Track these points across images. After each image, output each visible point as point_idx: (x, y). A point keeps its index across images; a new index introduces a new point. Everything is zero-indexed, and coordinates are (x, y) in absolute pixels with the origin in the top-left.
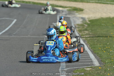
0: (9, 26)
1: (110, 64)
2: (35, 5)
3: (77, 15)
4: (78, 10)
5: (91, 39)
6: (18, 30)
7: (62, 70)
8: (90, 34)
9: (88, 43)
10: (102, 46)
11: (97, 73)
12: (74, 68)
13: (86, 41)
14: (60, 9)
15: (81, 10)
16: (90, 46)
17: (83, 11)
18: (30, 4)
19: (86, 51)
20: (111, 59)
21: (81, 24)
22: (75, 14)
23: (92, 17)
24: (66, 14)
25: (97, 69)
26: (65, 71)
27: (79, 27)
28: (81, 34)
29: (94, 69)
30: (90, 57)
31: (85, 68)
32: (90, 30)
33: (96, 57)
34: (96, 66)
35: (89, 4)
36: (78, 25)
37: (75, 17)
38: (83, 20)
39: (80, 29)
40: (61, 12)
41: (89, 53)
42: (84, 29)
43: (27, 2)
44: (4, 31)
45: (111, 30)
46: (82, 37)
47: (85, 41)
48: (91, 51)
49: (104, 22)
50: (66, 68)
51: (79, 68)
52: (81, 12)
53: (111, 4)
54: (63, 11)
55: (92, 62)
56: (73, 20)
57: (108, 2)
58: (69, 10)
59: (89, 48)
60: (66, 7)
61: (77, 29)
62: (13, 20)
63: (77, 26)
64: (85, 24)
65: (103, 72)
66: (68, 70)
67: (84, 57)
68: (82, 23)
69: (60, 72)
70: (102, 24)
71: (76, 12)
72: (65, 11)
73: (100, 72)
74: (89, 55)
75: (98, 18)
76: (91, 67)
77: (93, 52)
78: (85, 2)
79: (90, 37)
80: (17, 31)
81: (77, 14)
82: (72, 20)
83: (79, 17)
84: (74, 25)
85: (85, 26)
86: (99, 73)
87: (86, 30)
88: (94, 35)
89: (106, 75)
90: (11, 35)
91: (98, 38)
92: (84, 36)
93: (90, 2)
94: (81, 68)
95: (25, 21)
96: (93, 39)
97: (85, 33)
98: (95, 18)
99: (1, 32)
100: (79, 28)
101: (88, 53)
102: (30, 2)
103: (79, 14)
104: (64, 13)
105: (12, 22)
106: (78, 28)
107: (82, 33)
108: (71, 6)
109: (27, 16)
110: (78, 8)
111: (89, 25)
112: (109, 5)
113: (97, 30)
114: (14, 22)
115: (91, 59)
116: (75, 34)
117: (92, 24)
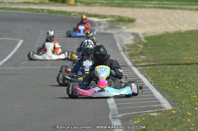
1: (189, 105)
2: (53, 14)
3: (124, 29)
4: (126, 21)
5: (152, 69)
7: (114, 116)
8: (150, 60)
9: (148, 74)
10: (171, 78)
11: (171, 119)
12: (133, 113)
13: (145, 71)
14: (95, 20)
15: (131, 21)
16: (153, 79)
17: (135, 23)
18: (44, 14)
19: (147, 88)
20: (190, 99)
21: (132, 44)
22: (120, 28)
23: (149, 32)
24: (105, 27)
25: (169, 113)
26: (118, 118)
27: (130, 49)
28: (133, 60)
29: (164, 113)
30: (154, 96)
31: (150, 112)
32: (149, 54)
33: (164, 96)
34: (166, 109)
35: (143, 10)
36: (127, 45)
37: (122, 32)
38: (136, 37)
39: (130, 52)
40: (97, 25)
41: (151, 90)
43: (37, 11)
44: (5, 60)
45: (183, 53)
46: (137, 65)
47: (143, 72)
48: (154, 87)
49: (171, 39)
50: (119, 113)
51: (140, 114)
52: (130, 25)
53: (181, 9)
54: (100, 24)
55: (159, 103)
56: (118, 37)
57: (176, 6)
58: (111, 21)
59: (151, 83)
60: (105, 17)
61: (126, 52)
62: (19, 41)
63: (126, 48)
64: (140, 43)
65: (180, 118)
66: (123, 116)
68: (134, 42)
69: (112, 120)
70: (168, 44)
71: (123, 25)
72: (104, 22)
73: (176, 118)
74: (152, 93)
75: (160, 33)
76: (158, 112)
77: (158, 89)
78: (137, 7)
79: (149, 65)
81: (124, 27)
82: (116, 37)
83: (128, 33)
84: (121, 45)
85: (139, 47)
86: (173, 118)
87: (142, 53)
88: (156, 62)
89: (184, 122)
90: (19, 66)
91: (164, 66)
92: (141, 65)
93: (145, 7)
94: (143, 113)
95: (38, 41)
96: (155, 67)
97: (142, 59)
98: (154, 33)
102: (43, 10)
103: (128, 27)
104: (102, 27)
105: (16, 45)
106: (127, 51)
107: (136, 59)
108: (113, 14)
109: (41, 34)
110: (126, 17)
111: (145, 45)
112: (178, 11)
113: (161, 53)
114: (19, 45)
115: (157, 99)
116: (125, 61)
117: (151, 44)
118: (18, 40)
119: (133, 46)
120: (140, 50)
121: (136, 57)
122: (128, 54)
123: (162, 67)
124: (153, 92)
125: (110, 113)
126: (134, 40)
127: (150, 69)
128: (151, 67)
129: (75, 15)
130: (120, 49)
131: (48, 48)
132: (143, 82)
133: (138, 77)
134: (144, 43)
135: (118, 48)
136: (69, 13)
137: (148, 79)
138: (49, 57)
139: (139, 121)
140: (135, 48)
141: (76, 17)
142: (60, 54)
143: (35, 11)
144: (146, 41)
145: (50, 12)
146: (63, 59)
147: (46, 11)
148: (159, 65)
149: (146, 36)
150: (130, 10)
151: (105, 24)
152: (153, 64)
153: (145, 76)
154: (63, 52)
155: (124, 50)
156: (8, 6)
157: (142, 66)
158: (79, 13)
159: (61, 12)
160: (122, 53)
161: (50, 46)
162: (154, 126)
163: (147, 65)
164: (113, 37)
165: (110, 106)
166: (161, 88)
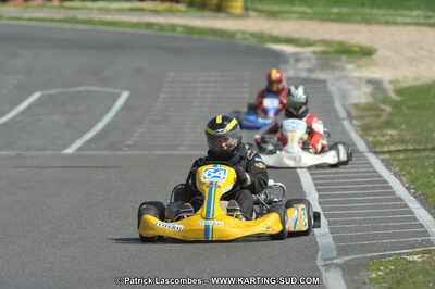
0: (103, 115)
2: (195, 36)
3: (351, 71)
4: (356, 53)
5: (411, 158)
6: (140, 130)
7: (328, 262)
8: (408, 138)
9: (401, 170)
12: (368, 255)
13: (396, 163)
14: (288, 49)
15: (366, 53)
16: (413, 180)
17: (374, 57)
18: (175, 34)
19: (401, 199)
21: (366, 104)
22: (342, 69)
23: (405, 77)
24: (310, 67)
26: (336, 265)
27: (363, 114)
28: (371, 139)
30: (415, 219)
31: (407, 254)
32: (404, 127)
35: (393, 29)
36: (357, 106)
37: (345, 77)
38: (376, 89)
39: (366, 121)
40: (292, 60)
41: (409, 205)
42: (383, 119)
43: (162, 27)
44: (89, 136)
46: (378, 150)
47: (392, 165)
48: (416, 197)
50: (339, 255)
51: (384, 256)
52: (364, 61)
54: (298, 58)
55: (426, 233)
56: (338, 88)
58: (322, 53)
59: (408, 189)
60: (308, 43)
61: (354, 122)
63: (355, 113)
64: (384, 102)
66: (346, 262)
67: (396, 220)
68: (371, 100)
69: (322, 269)
71: (349, 62)
72: (306, 55)
74: (411, 212)
75: (429, 81)
76: (424, 253)
77: (424, 203)
78: (378, 23)
79: (405, 150)
80: (136, 134)
81: (350, 67)
82: (332, 88)
83: (360, 79)
84: (344, 106)
85: (382, 110)
87: (389, 124)
88: (420, 144)
90: (119, 149)
92: (386, 149)
93: (396, 23)
94: (390, 256)
95: (162, 95)
96: (417, 155)
97: (388, 137)
98: (416, 79)
99: (79, 137)
100: (362, 118)
101: (406, 206)
102: (173, 27)
103: (358, 67)
104: (303, 65)
105: (114, 101)
106: (357, 118)
107: (375, 136)
108: (327, 37)
109: (169, 79)
110: (356, 45)
111: (395, 105)
113: (430, 125)
114: (120, 102)
115: (421, 226)
116: (351, 140)
117: (409, 103)
118: (118, 91)
119: (369, 108)
120: (384, 117)
121: (375, 133)
122: (358, 126)
123: (432, 155)
124: (413, 210)
125: (320, 253)
126: (372, 95)
127: (407, 159)
128: (409, 155)
129: (245, 39)
130: (342, 113)
131: (290, 135)
132: (390, 188)
133: (380, 176)
134: (395, 102)
135: (336, 112)
136: (232, 35)
137: (401, 181)
138: (294, 159)
139: (381, 273)
140: (372, 113)
141: (246, 42)
142: (323, 151)
143: (156, 27)
144: (398, 98)
145: (189, 30)
146: (332, 166)
147: (179, 29)
148: (425, 150)
149: (398, 86)
150: (363, 28)
151: (309, 59)
152: (412, 147)
153: (395, 174)
154: (333, 147)
155: (350, 117)
156: (96, 16)
157: (390, 152)
158: (253, 35)
159: (215, 32)
160: (346, 123)
161: (296, 129)
162: (414, 283)
163: (399, 151)
164: (325, 88)
165: (318, 240)
166: (430, 200)
